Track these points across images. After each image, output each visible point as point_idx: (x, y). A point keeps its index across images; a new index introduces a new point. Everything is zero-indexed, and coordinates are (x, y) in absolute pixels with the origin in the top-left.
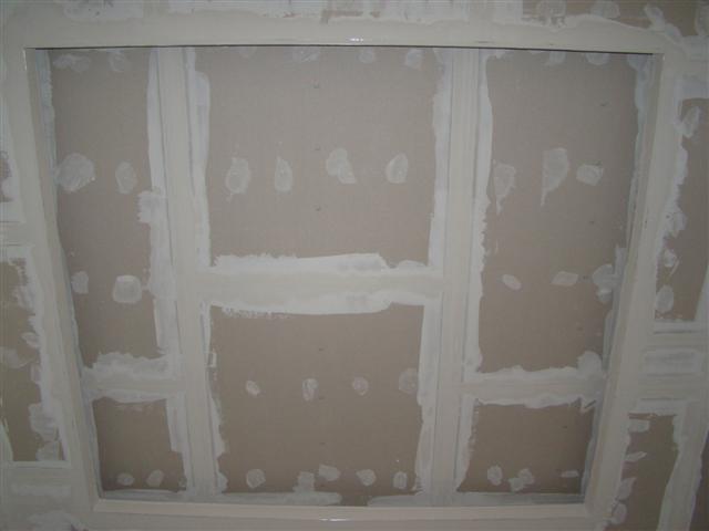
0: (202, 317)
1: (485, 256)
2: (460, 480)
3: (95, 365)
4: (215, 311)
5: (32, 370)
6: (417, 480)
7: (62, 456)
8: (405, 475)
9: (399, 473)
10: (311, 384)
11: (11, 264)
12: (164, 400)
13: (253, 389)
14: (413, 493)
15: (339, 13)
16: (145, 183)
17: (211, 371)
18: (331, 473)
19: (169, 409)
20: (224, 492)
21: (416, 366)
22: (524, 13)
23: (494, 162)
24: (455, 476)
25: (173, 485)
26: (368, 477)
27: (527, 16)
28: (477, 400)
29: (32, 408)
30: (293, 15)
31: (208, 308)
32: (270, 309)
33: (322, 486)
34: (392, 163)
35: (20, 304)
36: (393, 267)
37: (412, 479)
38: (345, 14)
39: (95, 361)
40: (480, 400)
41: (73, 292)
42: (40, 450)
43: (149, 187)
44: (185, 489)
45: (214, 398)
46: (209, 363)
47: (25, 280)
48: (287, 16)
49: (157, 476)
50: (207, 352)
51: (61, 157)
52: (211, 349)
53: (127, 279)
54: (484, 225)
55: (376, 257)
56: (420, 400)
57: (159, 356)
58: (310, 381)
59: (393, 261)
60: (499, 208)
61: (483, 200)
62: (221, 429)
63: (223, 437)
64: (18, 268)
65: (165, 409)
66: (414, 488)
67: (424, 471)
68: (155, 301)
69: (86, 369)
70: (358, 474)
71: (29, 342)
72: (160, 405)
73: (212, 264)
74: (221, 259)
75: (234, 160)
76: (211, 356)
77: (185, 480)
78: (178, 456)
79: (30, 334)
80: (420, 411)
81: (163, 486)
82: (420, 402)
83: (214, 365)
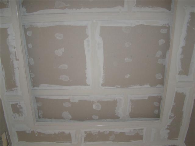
0: (105, 89)
1: (84, 8)
2: (165, 10)
3: (119, 116)
4: (103, 85)
5: (115, 133)
6: (164, 25)
7: (142, 129)
8: (162, 29)
9: (161, 31)
10: (127, 59)
11: (86, 134)
12: (131, 100)
13: (128, 76)
14: (169, 26)
15: (16, 57)
16: (68, 100)
17: (121, 87)
18: (159, 53)
19: (133, 99)
20: (163, 85)
21: (121, 27)
22: (7, 7)
23: (55, 8)
24: (164, 12)
25: (159, 99)
26: (162, 42)
27: (8, 6)
28: (134, 6)
29: (127, 135)
30: (18, 68)
31: (102, 87)
32: (102, 71)
33: (164, 56)
34: (57, 38)
35: (97, 133)
36: (88, 36)
37: (163, 27)
38: (16, 55)
39: (118, 116)
40: (135, 5)
41: (98, 119)
42: (140, 134)
43: (69, 100)
44: (161, 96)
45: (130, 87)
46: (119, 87)
47: (90, 132)
48: (18, 69)
49: (156, 104)
50: (115, 88)
51: (63, 118)
52: (115, 87)
53: (94, 107)
54: (74, 9)
55: (85, 41)
56: (133, 26)
57: (116, 100)
58: (125, 60)
59: (87, 36)
60: (68, 5)
61: (67, 10)
62: (141, 85)
63: (144, 85)
64: (87, 133)
65: (134, 100)
66: (168, 26)
67: (161, 23)
68: (100, 100)
69: (120, 118)
70: (160, 45)
71: (107, 133)
72: (132, 101)
73: (89, 85)
74: (87, 83)
75: (60, 79)
76: (117, 87)
77: (158, 96)
78: (149, 97)
79: (105, 132)
80: (138, 25)
81: (159, 102)
82: (135, 26)
83: (120, 86)
